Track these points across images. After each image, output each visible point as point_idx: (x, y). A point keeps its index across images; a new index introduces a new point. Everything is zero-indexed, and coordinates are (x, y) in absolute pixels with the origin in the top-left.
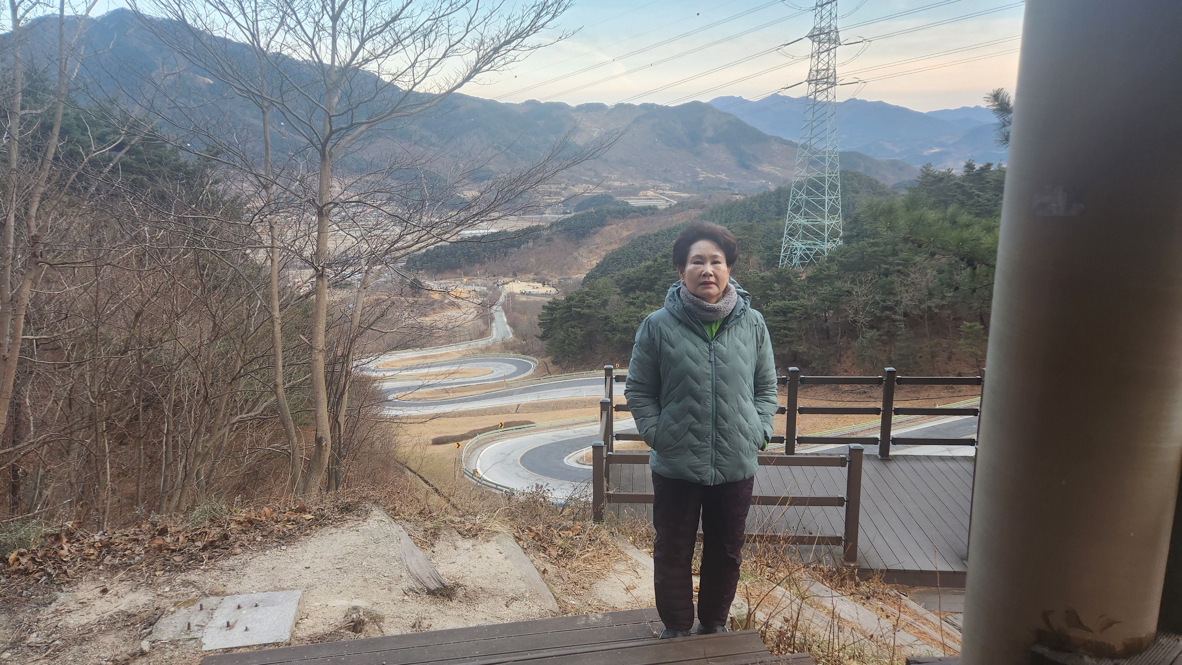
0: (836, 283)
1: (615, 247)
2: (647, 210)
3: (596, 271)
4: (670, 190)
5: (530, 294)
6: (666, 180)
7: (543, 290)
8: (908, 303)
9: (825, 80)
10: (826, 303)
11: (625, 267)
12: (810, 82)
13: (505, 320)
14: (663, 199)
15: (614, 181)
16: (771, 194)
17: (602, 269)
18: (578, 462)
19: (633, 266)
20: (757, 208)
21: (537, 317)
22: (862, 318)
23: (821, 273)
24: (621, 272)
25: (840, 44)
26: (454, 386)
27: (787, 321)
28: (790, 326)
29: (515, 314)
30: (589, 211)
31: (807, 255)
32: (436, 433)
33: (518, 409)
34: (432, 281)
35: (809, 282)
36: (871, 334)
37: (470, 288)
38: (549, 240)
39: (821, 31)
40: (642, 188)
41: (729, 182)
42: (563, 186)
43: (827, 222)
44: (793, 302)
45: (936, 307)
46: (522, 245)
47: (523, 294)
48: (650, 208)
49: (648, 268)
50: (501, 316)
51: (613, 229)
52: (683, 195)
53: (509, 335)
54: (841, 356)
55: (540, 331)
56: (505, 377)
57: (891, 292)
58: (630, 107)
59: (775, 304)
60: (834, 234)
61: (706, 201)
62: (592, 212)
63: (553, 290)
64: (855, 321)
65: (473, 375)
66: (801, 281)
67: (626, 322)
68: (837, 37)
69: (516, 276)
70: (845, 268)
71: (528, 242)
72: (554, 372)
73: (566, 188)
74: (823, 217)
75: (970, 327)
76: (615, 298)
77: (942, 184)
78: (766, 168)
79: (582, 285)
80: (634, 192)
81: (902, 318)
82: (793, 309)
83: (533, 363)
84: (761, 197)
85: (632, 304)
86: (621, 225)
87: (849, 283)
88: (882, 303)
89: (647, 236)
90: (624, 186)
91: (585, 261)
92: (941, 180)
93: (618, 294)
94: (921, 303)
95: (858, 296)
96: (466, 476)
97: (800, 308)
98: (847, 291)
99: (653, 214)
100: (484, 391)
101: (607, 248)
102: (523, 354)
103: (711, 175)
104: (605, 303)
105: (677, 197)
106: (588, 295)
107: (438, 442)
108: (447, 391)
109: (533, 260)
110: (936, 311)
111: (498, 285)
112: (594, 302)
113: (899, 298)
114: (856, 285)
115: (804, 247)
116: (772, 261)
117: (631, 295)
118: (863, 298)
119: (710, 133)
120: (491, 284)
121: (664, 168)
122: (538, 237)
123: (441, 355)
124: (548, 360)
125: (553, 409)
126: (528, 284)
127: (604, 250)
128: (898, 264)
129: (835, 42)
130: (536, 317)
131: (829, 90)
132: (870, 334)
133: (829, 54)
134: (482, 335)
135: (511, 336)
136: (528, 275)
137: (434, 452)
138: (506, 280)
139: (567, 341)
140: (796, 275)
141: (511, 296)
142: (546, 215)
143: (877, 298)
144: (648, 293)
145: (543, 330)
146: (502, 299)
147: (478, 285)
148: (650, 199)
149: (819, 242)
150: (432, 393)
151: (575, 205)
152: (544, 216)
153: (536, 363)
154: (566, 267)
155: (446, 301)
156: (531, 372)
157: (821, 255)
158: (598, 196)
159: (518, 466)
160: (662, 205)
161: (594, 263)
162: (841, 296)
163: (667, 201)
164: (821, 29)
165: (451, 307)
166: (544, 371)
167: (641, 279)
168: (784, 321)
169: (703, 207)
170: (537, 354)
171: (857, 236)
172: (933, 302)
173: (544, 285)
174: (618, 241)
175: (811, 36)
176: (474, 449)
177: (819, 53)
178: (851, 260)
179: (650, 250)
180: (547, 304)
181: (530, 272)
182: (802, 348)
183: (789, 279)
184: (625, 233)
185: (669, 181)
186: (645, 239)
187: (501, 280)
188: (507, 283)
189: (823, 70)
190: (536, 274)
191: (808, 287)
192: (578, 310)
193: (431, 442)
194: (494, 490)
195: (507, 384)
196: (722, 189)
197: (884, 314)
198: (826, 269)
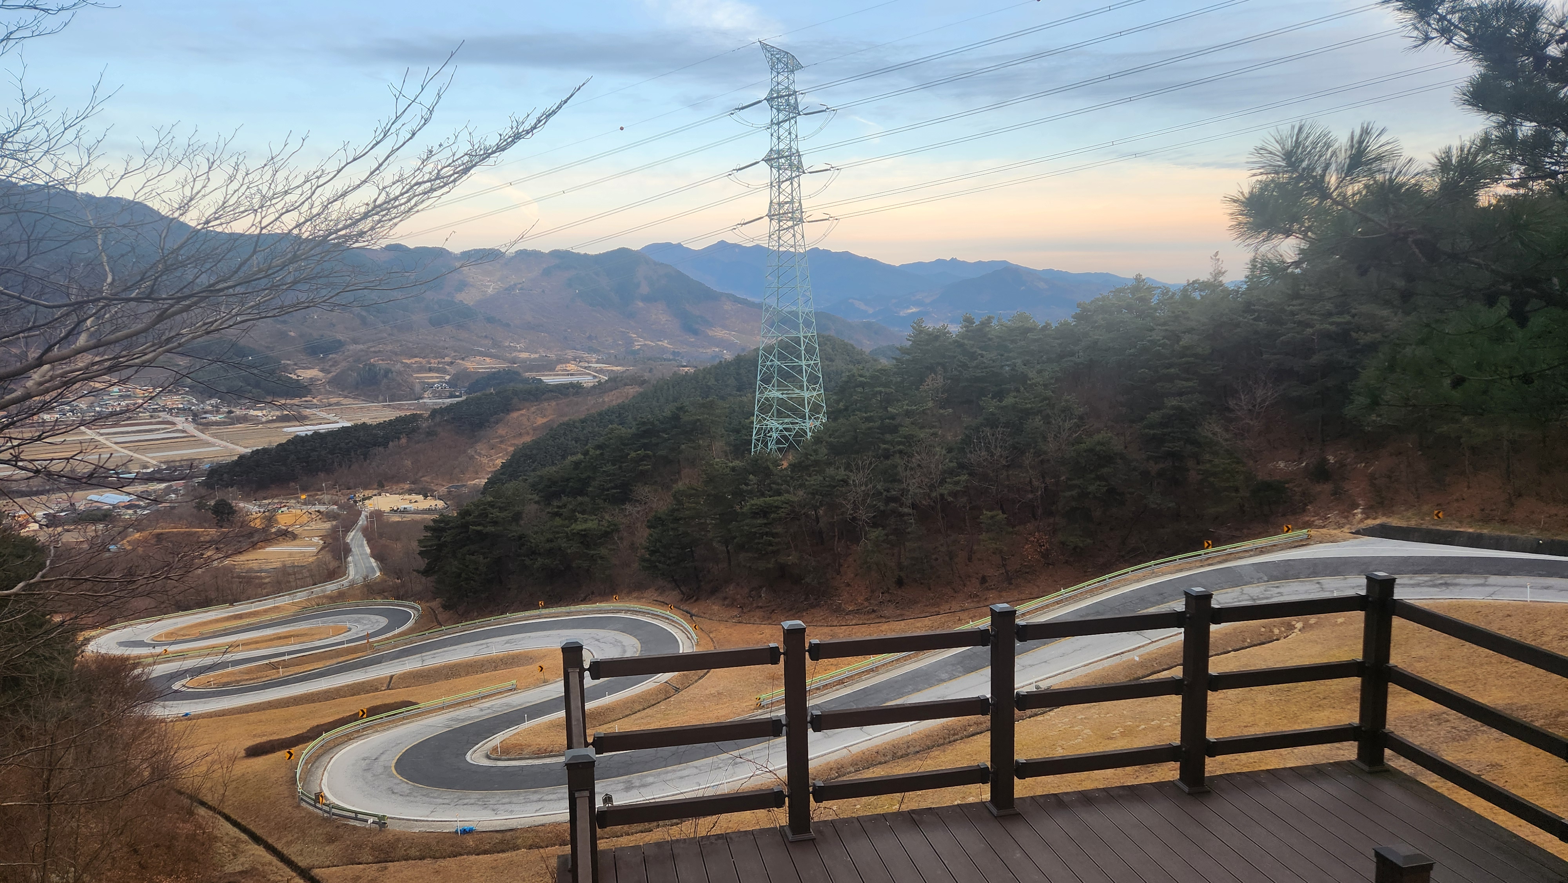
0: (827, 470)
1: (527, 439)
2: (568, 388)
3: (501, 474)
4: (597, 362)
5: (405, 511)
6: (591, 350)
7: (424, 503)
8: (916, 491)
9: (790, 215)
10: (817, 497)
11: (544, 466)
12: (770, 216)
13: (368, 551)
14: (589, 374)
15: (520, 351)
16: (728, 364)
17: (510, 470)
18: (488, 757)
19: (553, 464)
20: (712, 382)
21: (416, 543)
22: (864, 515)
23: (808, 459)
24: (538, 473)
25: (804, 173)
26: (286, 657)
27: (770, 524)
28: (774, 531)
29: (383, 541)
30: (488, 392)
31: (784, 437)
32: (255, 736)
33: (391, 683)
34: (249, 501)
35: (792, 471)
36: (876, 533)
37: (313, 509)
38: (431, 433)
39: (780, 154)
40: (560, 361)
41: (674, 352)
42: (447, 359)
43: (806, 394)
44: (776, 498)
45: (950, 494)
46: (391, 443)
47: (393, 511)
48: (572, 385)
49: (577, 464)
50: (362, 546)
51: (522, 415)
52: (615, 368)
53: (375, 572)
54: (840, 565)
55: (422, 563)
56: (369, 636)
57: (894, 479)
58: (535, 255)
59: (753, 502)
60: (815, 409)
61: (647, 376)
62: (492, 393)
63: (440, 504)
64: (854, 519)
65: (318, 637)
66: (782, 470)
67: (549, 541)
68: (800, 162)
69: (383, 486)
70: (836, 450)
71: (399, 438)
72: (446, 621)
73: (452, 363)
74: (801, 388)
75: (992, 517)
76: (531, 509)
77: (937, 344)
78: (719, 333)
79: (482, 493)
80: (549, 366)
81: (910, 511)
82: (776, 507)
83: (413, 611)
84: (716, 367)
85: (557, 514)
86: (533, 409)
87: (842, 469)
88: (885, 493)
89: (571, 422)
90: (534, 359)
91: (485, 460)
92: (937, 338)
93: (536, 502)
94: (931, 491)
95: (855, 486)
96: (304, 804)
97: (785, 505)
98: (842, 480)
99: (577, 393)
100: (335, 661)
101: (516, 442)
102: (398, 598)
103: (650, 343)
104: (517, 517)
105: (608, 370)
106: (493, 506)
107: (255, 752)
108: (274, 667)
109: (408, 463)
110: (950, 499)
111: (356, 502)
112: (502, 515)
113: (905, 485)
114: (851, 471)
115: (781, 427)
116: (741, 447)
117: (555, 503)
118: (863, 488)
119: (645, 289)
120: (343, 500)
121: (588, 334)
122: (414, 430)
123: (266, 611)
124: (435, 604)
125: (447, 677)
126: (401, 497)
127: (512, 445)
128: (900, 443)
129: (798, 168)
130: (415, 545)
131: (796, 228)
132: (874, 534)
133: (792, 183)
134: (332, 575)
135: (378, 574)
136: (402, 485)
137: (250, 770)
138: (367, 493)
139: (463, 575)
140: (776, 463)
141: (377, 515)
142: (425, 401)
143: (879, 487)
144: (579, 498)
145: (426, 561)
146: (362, 521)
147: (324, 504)
148: (572, 375)
149: (798, 420)
150: (249, 671)
151: (467, 385)
152: (421, 401)
153: (418, 610)
154: (457, 470)
155: (273, 530)
156: (410, 624)
157: (803, 436)
158: (499, 372)
159: (392, 776)
160: (587, 381)
161: (499, 462)
162: (835, 487)
163: (595, 377)
164: (779, 152)
165: (280, 538)
166: (429, 621)
167: (568, 480)
168: (765, 524)
169: (643, 382)
170: (417, 597)
171: (846, 409)
172: (945, 489)
173: (426, 496)
174: (531, 432)
175: (768, 160)
176: (318, 757)
177: (780, 183)
178: (843, 440)
179: (576, 442)
180: (431, 524)
181: (404, 481)
182: (792, 558)
183: (768, 468)
184: (540, 421)
185: (596, 351)
186: (569, 426)
187: (359, 495)
188: (369, 498)
189: (786, 203)
190: (413, 483)
191: (792, 478)
192: (479, 528)
193: (243, 753)
194: (352, 823)
195: (371, 646)
196: (665, 360)
197: (888, 508)
198: (813, 453)
